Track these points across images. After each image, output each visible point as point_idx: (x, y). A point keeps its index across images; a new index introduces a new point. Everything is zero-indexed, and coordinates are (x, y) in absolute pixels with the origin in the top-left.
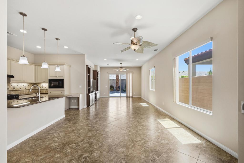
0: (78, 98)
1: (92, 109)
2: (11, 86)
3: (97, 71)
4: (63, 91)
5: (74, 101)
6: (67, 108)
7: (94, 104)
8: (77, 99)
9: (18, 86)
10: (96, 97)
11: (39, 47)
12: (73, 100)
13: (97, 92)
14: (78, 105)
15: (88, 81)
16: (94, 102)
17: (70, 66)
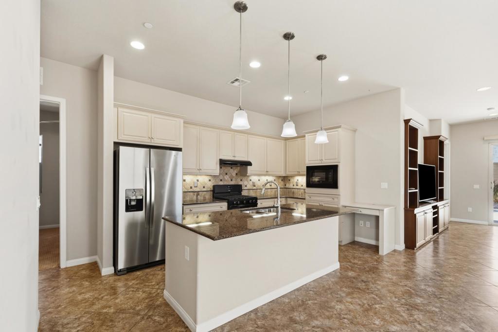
0: (377, 218)
1: (424, 258)
2: (251, 180)
3: (439, 136)
4: (337, 196)
5: (365, 224)
6: (347, 240)
7: (429, 242)
8: (373, 220)
9: (259, 180)
10: (436, 221)
11: (287, 98)
12: (362, 222)
13: (439, 204)
14: (377, 239)
15: (409, 168)
16: (430, 235)
17: (355, 131)
